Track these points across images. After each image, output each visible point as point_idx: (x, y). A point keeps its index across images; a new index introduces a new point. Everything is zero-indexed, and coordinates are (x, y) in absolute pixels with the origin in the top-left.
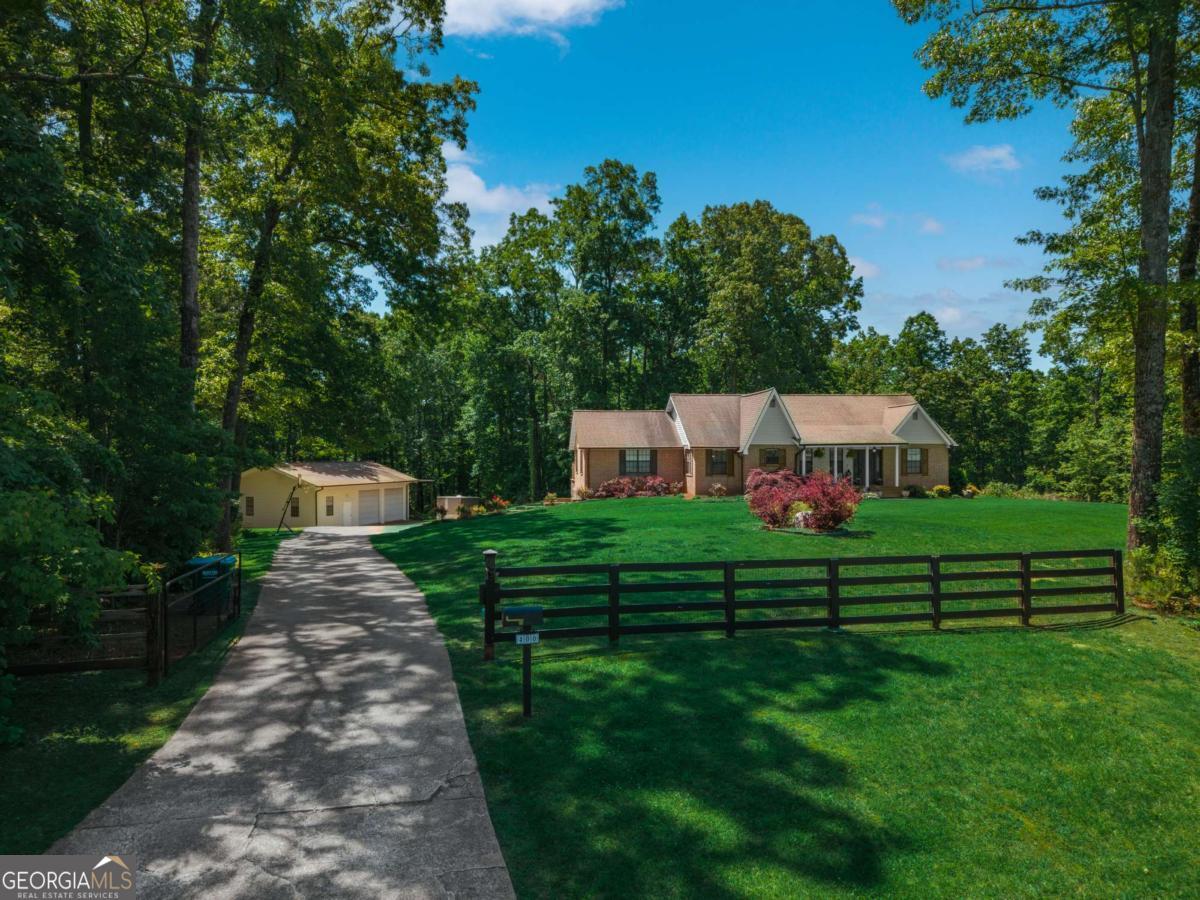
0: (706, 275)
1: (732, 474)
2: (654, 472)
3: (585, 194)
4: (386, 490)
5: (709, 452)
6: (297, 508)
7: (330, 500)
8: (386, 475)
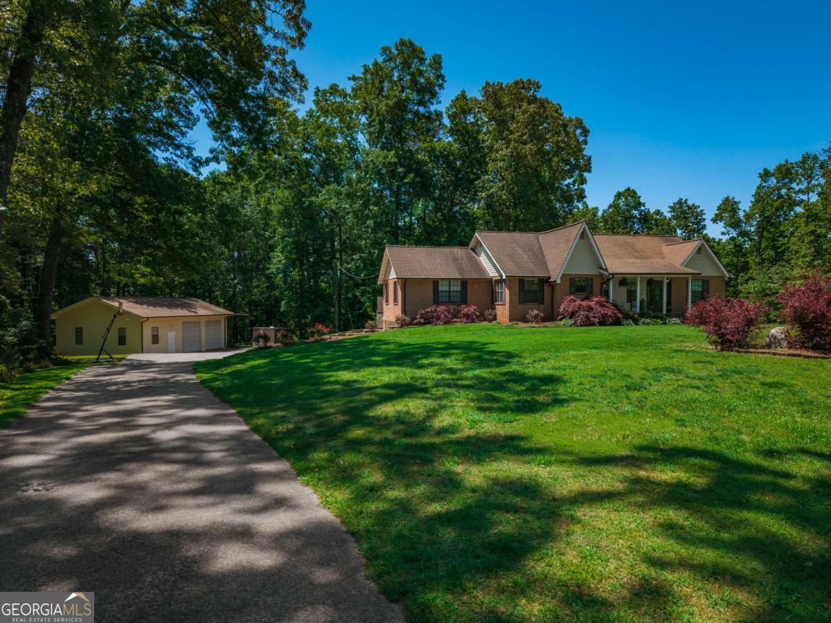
0: (484, 141)
1: (542, 302)
2: (464, 300)
3: (382, 69)
4: (206, 322)
5: (522, 281)
6: (124, 337)
7: (155, 329)
8: (203, 309)
